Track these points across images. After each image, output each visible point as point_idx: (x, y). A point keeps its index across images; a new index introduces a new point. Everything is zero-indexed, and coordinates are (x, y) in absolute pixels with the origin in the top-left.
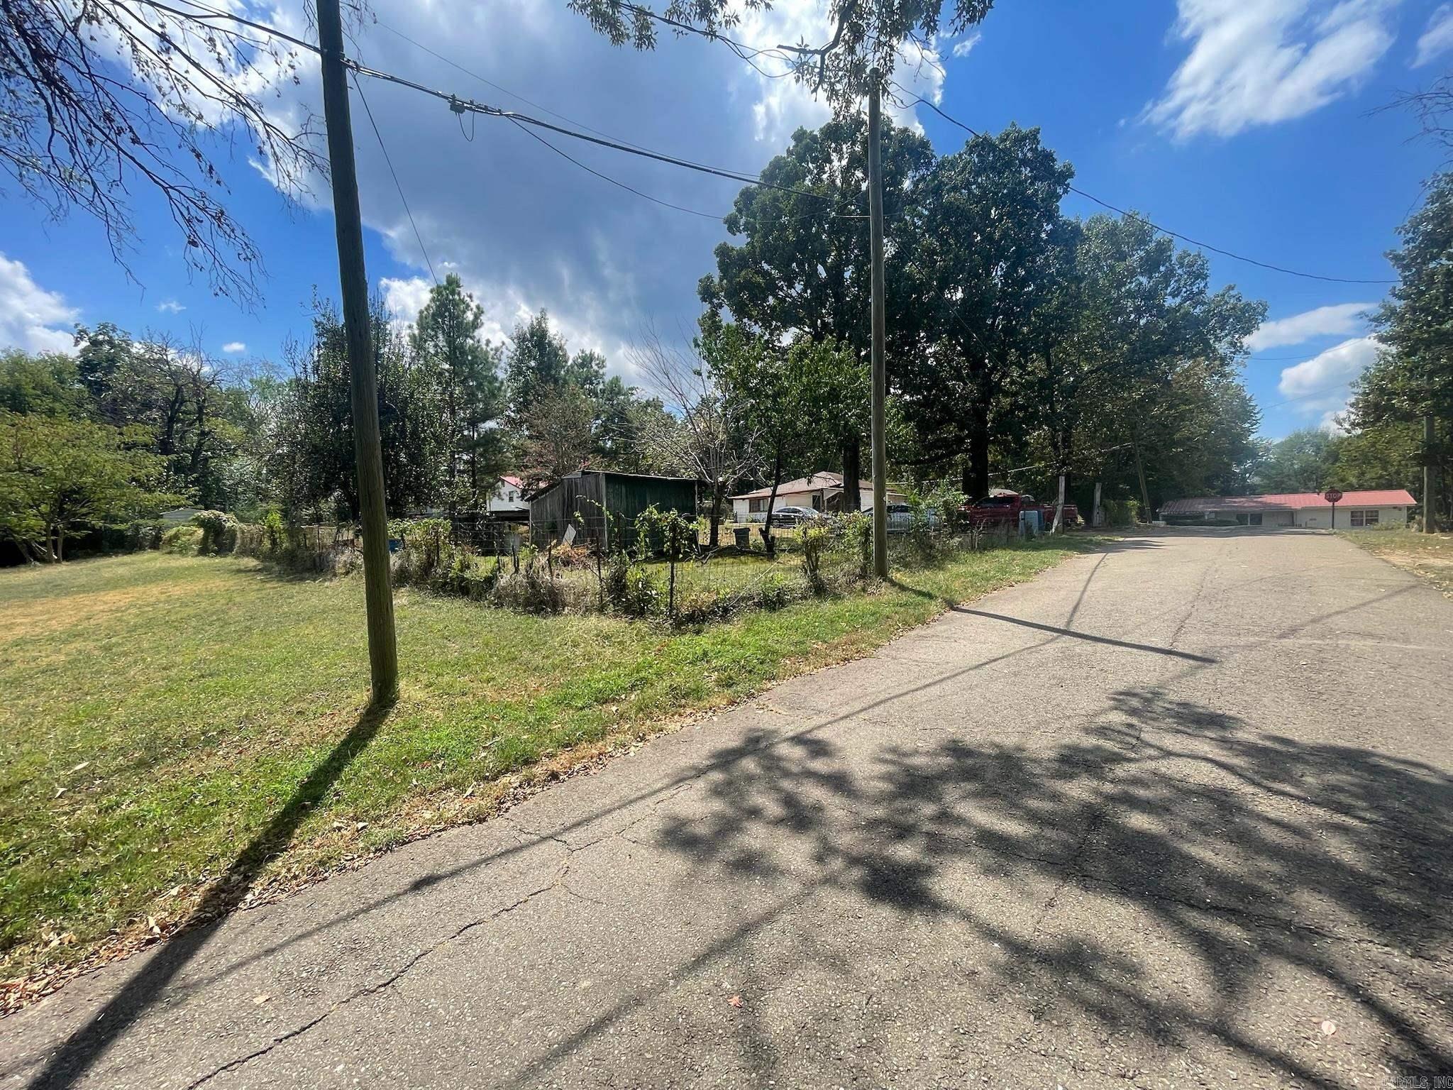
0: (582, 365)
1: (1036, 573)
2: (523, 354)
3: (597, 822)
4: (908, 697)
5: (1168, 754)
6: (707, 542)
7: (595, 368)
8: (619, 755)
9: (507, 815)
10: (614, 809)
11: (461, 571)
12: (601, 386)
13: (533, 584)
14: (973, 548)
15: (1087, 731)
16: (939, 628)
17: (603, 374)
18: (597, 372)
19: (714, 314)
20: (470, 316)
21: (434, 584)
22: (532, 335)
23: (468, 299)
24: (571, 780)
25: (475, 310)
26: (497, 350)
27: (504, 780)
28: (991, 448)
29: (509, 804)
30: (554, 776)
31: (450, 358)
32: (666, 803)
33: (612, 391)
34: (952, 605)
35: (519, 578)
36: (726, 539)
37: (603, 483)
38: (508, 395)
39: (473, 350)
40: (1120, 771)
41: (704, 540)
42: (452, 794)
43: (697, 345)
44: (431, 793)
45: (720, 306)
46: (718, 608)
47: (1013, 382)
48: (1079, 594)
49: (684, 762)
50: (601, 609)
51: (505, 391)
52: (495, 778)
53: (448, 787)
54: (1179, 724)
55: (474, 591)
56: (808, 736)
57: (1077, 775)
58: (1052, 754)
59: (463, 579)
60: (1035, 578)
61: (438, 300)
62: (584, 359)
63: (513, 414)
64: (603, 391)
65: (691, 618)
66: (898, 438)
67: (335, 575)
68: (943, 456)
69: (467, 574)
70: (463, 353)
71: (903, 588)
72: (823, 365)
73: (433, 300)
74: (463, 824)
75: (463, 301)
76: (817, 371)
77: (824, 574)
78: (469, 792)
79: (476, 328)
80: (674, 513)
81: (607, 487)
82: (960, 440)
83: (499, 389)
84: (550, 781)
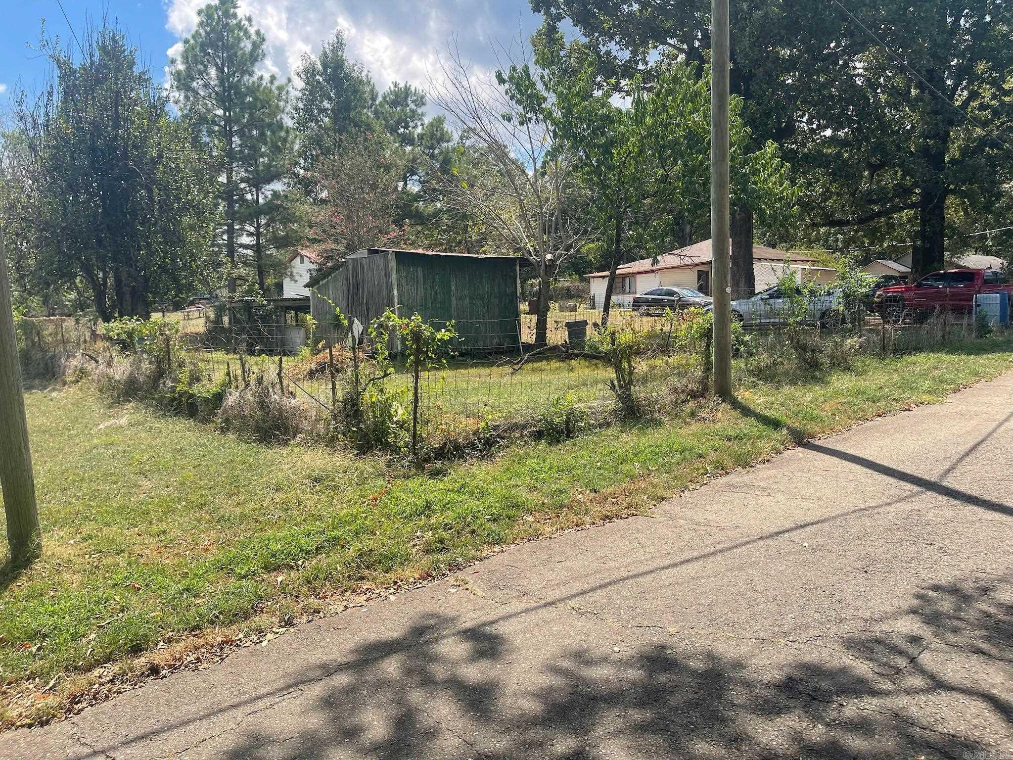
0: (395, 103)
1: (955, 391)
2: (312, 93)
3: (164, 736)
4: (649, 578)
5: (938, 685)
6: (532, 340)
7: (413, 106)
8: (248, 644)
9: (76, 719)
10: (195, 720)
11: (190, 384)
12: (419, 130)
13: (262, 404)
14: (884, 348)
15: (852, 644)
16: (762, 474)
17: (422, 114)
18: (413, 111)
19: (552, 30)
20: (247, 45)
21: (160, 400)
22: (325, 65)
23: (247, 23)
24: (173, 676)
25: (254, 37)
26: (280, 88)
27: (97, 672)
28: (950, 200)
29: (84, 704)
30: (154, 670)
31: (223, 100)
32: (258, 715)
33: (432, 136)
34: (801, 439)
35: (248, 396)
36: (557, 336)
37: (393, 265)
38: (296, 147)
39: (253, 90)
40: (852, 708)
41: (527, 335)
42: (31, 686)
43: (501, 81)
44: (9, 684)
45: (559, 18)
46: (479, 439)
47: (983, 107)
48: (995, 424)
49: (318, 656)
50: (331, 441)
51: (293, 143)
52: (89, 669)
53: (31, 677)
54: (987, 639)
55: (202, 410)
56: (488, 629)
57: (788, 709)
58: (777, 675)
59: (192, 396)
60: (952, 398)
61: (208, 25)
62: (397, 95)
63: (302, 172)
64: (421, 137)
65: (441, 453)
66: (780, 199)
67: (65, 383)
68: (879, 214)
69: (196, 389)
70: (241, 95)
71: (746, 411)
72: (674, 101)
73: (201, 24)
74: (23, 726)
75: (240, 27)
76: (665, 109)
77: (639, 392)
78: (51, 684)
79: (256, 60)
80: (417, 318)
81: (398, 270)
82: (903, 191)
83: (285, 140)
84: (148, 676)
